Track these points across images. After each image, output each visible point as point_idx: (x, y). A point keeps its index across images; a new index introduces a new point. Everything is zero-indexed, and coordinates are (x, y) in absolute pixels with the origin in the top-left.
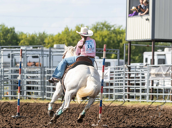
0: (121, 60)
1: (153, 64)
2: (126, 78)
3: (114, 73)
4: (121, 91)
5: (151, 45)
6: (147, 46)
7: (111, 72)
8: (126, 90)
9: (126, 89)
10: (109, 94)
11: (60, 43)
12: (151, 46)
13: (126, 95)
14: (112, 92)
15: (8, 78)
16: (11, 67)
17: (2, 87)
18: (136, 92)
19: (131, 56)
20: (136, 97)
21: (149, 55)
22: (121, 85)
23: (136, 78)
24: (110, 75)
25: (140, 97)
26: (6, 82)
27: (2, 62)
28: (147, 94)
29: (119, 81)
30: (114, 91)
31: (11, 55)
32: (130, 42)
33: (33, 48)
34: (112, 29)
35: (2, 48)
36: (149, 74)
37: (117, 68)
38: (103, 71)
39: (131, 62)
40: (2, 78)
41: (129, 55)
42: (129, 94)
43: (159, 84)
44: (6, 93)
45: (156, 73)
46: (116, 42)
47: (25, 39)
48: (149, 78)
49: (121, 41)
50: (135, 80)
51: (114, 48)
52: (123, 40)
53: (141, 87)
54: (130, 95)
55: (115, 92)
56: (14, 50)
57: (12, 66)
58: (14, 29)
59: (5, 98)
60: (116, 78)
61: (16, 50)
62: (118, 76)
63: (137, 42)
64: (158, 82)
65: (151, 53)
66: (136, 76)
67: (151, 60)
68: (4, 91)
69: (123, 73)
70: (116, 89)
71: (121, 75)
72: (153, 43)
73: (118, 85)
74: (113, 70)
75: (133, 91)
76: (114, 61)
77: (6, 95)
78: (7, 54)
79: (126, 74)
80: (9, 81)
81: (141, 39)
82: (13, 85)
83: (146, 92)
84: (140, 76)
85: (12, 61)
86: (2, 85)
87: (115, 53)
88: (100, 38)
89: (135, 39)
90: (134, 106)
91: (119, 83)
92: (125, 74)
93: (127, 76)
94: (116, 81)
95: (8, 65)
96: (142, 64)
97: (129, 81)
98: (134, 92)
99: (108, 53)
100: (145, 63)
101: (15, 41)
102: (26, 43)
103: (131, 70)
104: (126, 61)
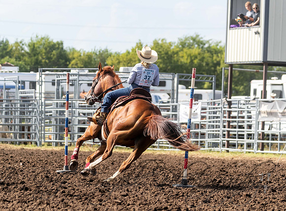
0: (217, 91)
1: (265, 97)
2: (225, 117)
3: (208, 110)
4: (216, 136)
5: (263, 69)
6: (256, 71)
7: (203, 109)
8: (224, 135)
9: (224, 133)
10: (199, 140)
11: (129, 65)
12: (263, 72)
13: (223, 142)
14: (204, 138)
15: (51, 115)
16: (55, 99)
17: (43, 128)
18: (239, 138)
19: (233, 86)
20: (238, 146)
21: (259, 85)
22: (216, 128)
23: (239, 117)
24: (201, 113)
25: (245, 146)
26: (48, 121)
27: (43, 91)
28: (255, 141)
29: (213, 122)
30: (207, 136)
31: (56, 81)
32: (231, 66)
33: (90, 71)
34: (206, 46)
35: (44, 71)
36: (258, 112)
37: (212, 102)
38: (191, 107)
39: (232, 95)
40: (43, 115)
41: (229, 83)
42: (228, 141)
43: (272, 127)
44: (48, 136)
45: (269, 110)
46: (211, 64)
47: (77, 58)
48: (257, 118)
49: (218, 64)
50: (238, 121)
51: (207, 74)
52: (222, 62)
53: (246, 132)
54: (230, 142)
55: (209, 138)
56: (61, 75)
57: (58, 98)
58: (62, 44)
59: (46, 144)
60: (209, 117)
61: (64, 75)
62: (213, 115)
63: (242, 65)
64: (272, 125)
65: (262, 82)
66: (239, 115)
67: (262, 91)
68: (44, 134)
69: (220, 110)
70: (209, 134)
71: (218, 113)
72: (264, 67)
73: (213, 128)
74: (205, 106)
75: (234, 136)
76: (207, 92)
77: (47, 140)
78: (51, 81)
79: (224, 111)
80: (53, 120)
81: (247, 60)
82: (59, 126)
83: (253, 139)
84: (245, 114)
85: (58, 89)
86: (43, 125)
87: (209, 80)
88: (187, 59)
89: (238, 61)
90: (236, 159)
91: (215, 124)
92: (222, 111)
93: (226, 115)
94: (210, 122)
95: (52, 95)
96: (249, 97)
97: (229, 122)
98: (235, 138)
99: (199, 80)
100: (252, 96)
101: (64, 61)
102: (79, 65)
103: (232, 106)
104: (225, 92)
